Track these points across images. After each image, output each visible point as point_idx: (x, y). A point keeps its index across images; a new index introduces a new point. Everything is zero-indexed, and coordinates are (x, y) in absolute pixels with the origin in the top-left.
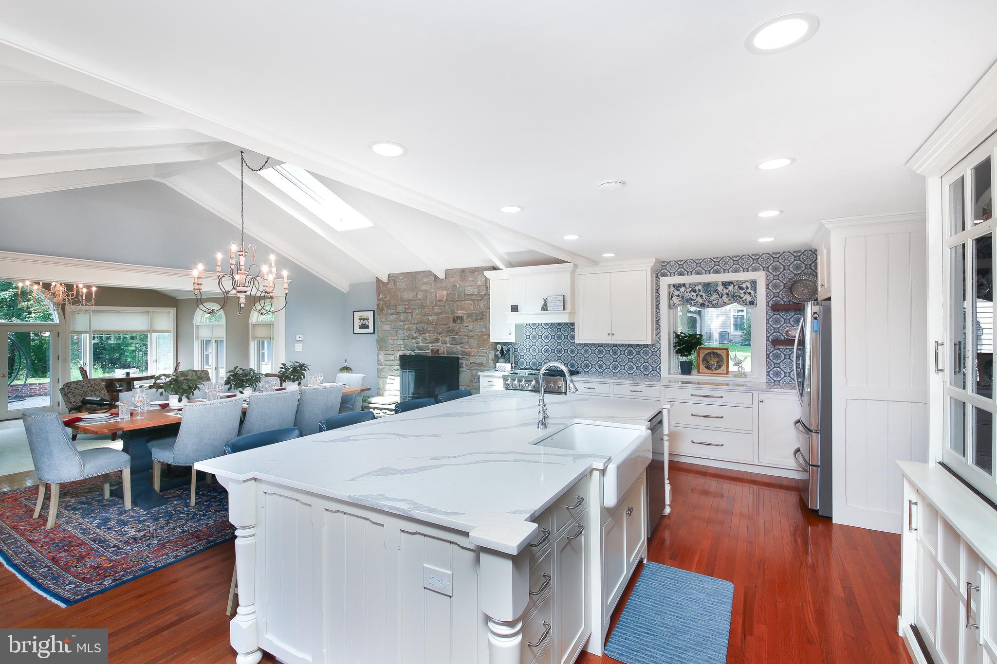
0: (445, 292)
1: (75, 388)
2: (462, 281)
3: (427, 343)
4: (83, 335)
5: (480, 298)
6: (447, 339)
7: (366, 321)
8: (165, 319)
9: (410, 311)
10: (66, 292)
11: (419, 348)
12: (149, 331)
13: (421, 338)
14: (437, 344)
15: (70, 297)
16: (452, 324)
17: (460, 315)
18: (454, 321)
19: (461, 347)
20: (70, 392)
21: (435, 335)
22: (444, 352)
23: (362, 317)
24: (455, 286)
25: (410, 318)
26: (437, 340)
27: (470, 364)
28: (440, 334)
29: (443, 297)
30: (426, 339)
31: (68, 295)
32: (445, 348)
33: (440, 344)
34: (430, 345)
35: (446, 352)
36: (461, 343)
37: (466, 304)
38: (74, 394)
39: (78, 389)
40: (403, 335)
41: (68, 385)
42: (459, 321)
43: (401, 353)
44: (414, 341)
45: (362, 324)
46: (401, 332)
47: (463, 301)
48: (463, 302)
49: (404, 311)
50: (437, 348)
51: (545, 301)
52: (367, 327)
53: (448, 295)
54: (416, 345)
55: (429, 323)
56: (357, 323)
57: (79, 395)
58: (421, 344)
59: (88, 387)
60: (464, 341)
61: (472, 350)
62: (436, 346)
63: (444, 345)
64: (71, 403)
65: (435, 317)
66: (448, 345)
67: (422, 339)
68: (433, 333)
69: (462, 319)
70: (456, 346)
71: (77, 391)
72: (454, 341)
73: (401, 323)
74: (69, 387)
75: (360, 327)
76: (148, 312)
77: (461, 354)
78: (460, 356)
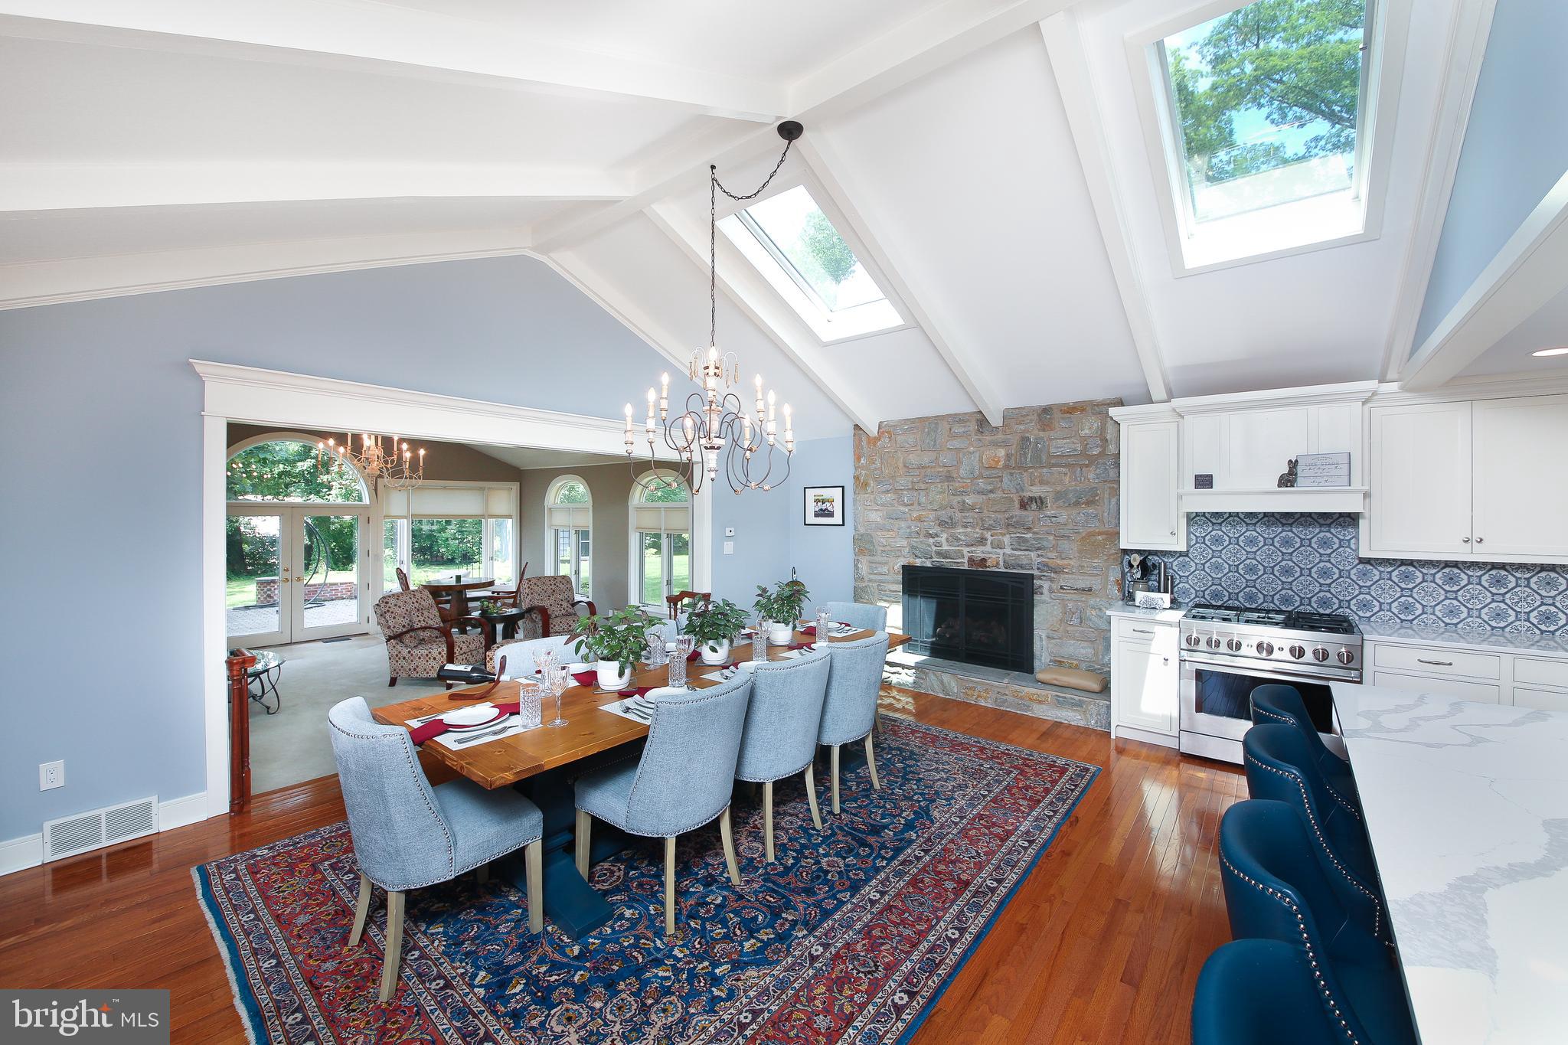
0: (1002, 452)
1: (396, 605)
2: (1044, 430)
3: (958, 546)
4: (399, 521)
5: (1087, 462)
6: (1006, 540)
7: (828, 504)
8: (504, 498)
9: (923, 486)
10: (384, 457)
11: (939, 554)
12: (483, 516)
13: (945, 536)
14: (981, 548)
15: (389, 466)
16: (1017, 512)
17: (1037, 495)
18: (1023, 505)
19: (1039, 556)
20: (388, 611)
21: (977, 530)
22: (998, 563)
23: (820, 498)
24: (1025, 440)
25: (923, 500)
26: (982, 541)
27: (1061, 588)
28: (988, 529)
29: (998, 462)
30: (958, 539)
31: (386, 462)
32: (1001, 557)
33: (988, 548)
34: (966, 550)
35: (1001, 563)
36: (1039, 549)
37: (1052, 473)
38: (393, 615)
39: (400, 607)
40: (908, 530)
41: (385, 600)
42: (1034, 506)
43: (902, 561)
44: (931, 540)
45: (821, 510)
46: (903, 524)
47: (1045, 467)
48: (1045, 470)
49: (910, 487)
50: (982, 556)
51: (1293, 465)
52: (831, 514)
53: (1008, 456)
54: (934, 548)
55: (964, 508)
56: (811, 508)
57: (400, 615)
58: (945, 547)
59: (413, 603)
60: (1045, 544)
61: (1066, 562)
62: (979, 552)
63: (998, 551)
64: (389, 628)
65: (981, 498)
66: (1008, 551)
67: (947, 539)
68: (973, 527)
69: (1042, 503)
70: (1026, 553)
71: (397, 610)
72: (1021, 544)
73: (902, 508)
74: (387, 603)
75: (817, 515)
76: (482, 489)
77: (1038, 569)
78: (1036, 573)
